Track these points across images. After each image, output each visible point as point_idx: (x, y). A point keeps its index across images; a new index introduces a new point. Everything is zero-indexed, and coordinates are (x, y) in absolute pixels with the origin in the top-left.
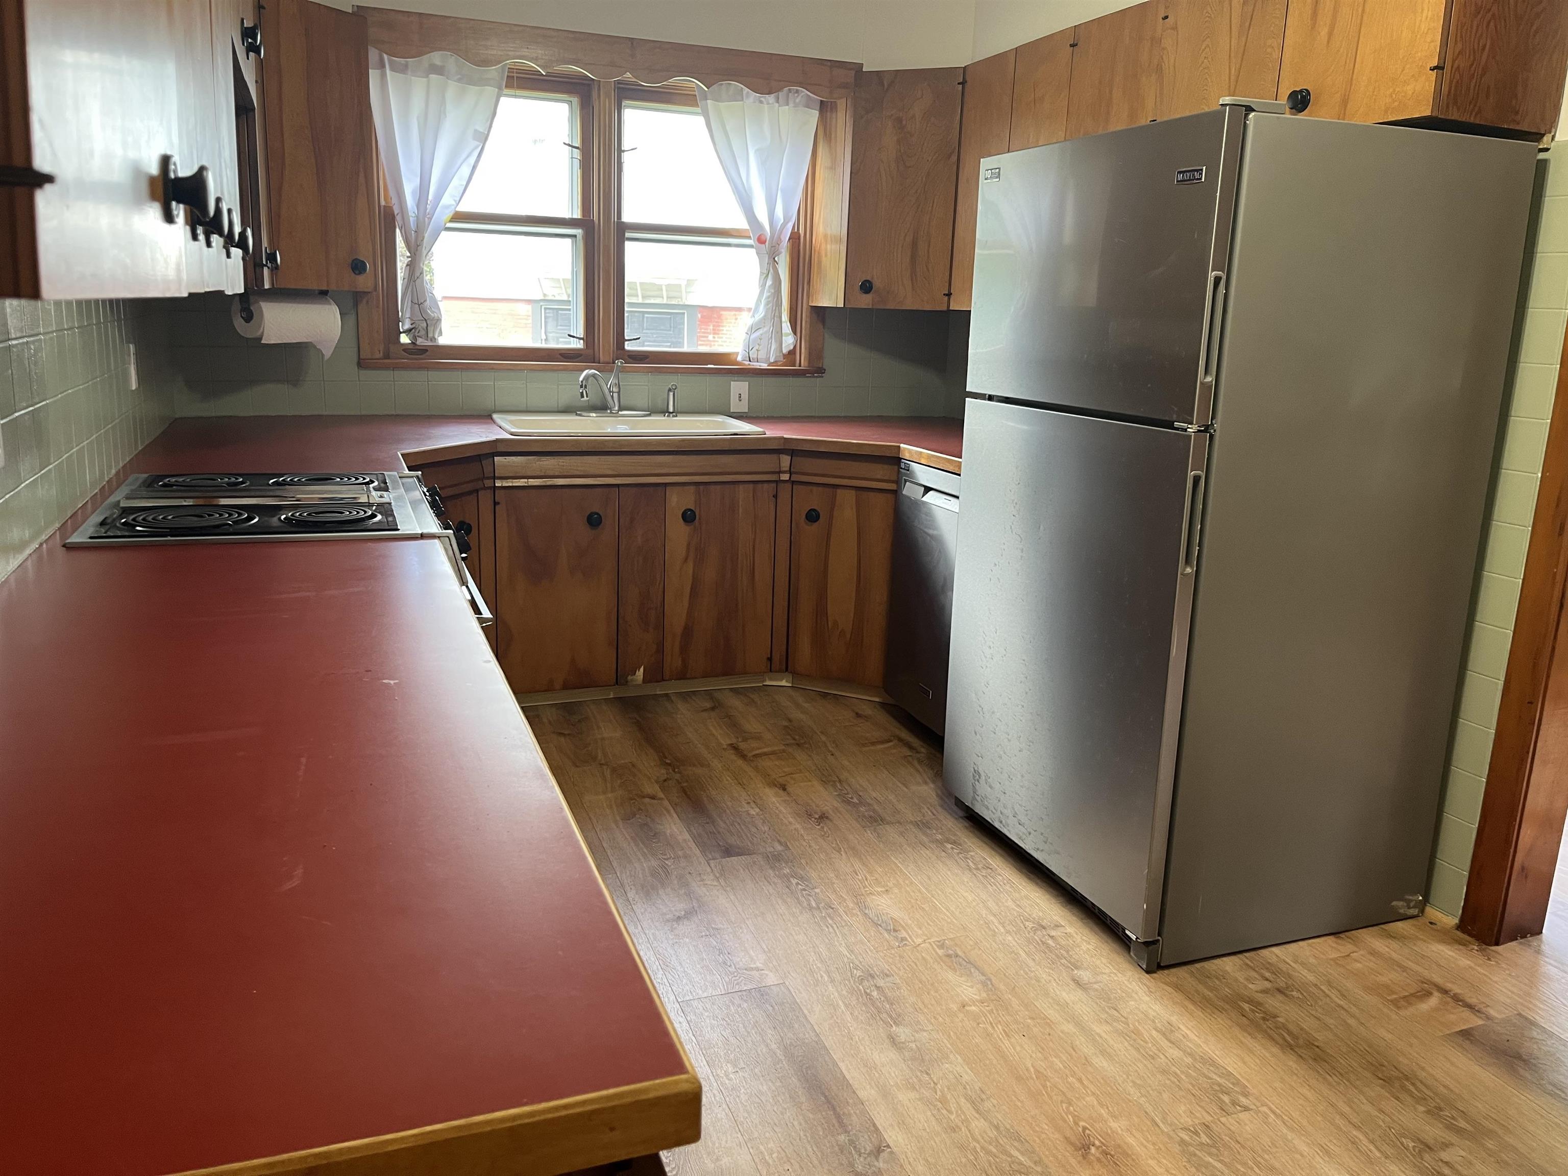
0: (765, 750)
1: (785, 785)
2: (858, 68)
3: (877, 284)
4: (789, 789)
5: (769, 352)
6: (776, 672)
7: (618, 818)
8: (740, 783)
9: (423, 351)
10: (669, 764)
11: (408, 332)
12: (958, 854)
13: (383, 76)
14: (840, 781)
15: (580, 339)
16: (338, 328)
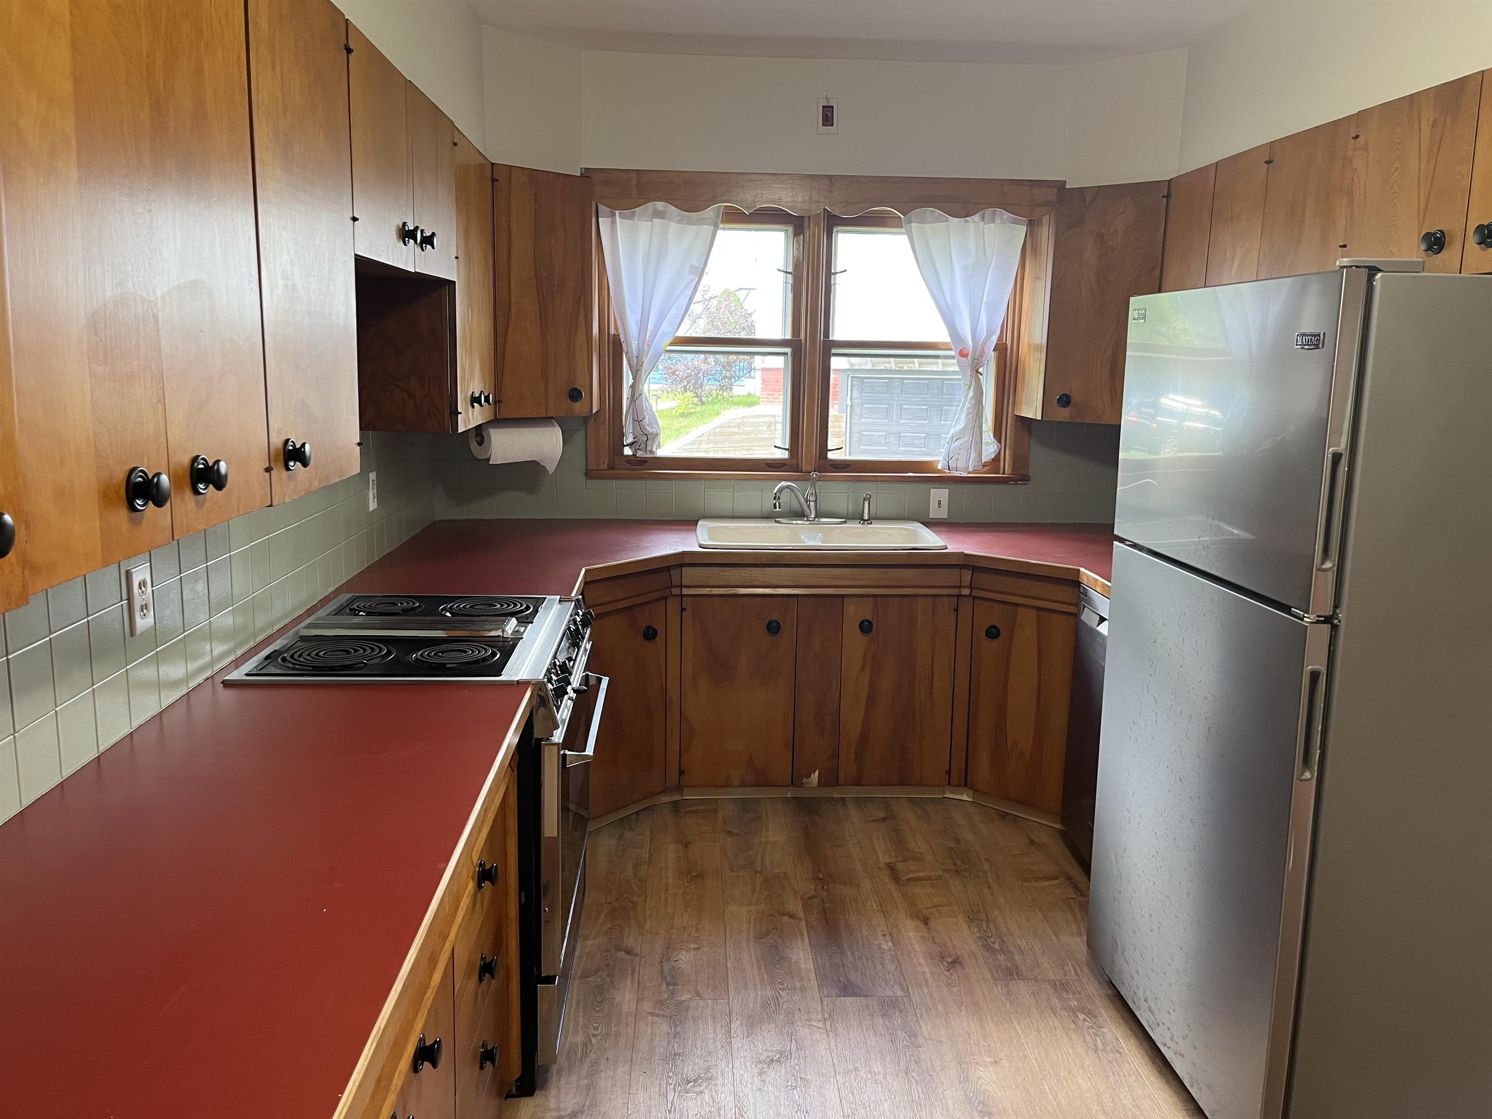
0: (921, 874)
1: (928, 918)
2: (1060, 186)
3: (1075, 398)
4: (931, 924)
5: (967, 462)
6: (955, 786)
7: (751, 935)
8: (883, 911)
9: (643, 462)
10: (820, 879)
11: (630, 445)
12: (1089, 1028)
13: (614, 222)
14: (988, 921)
15: (786, 449)
16: (560, 448)
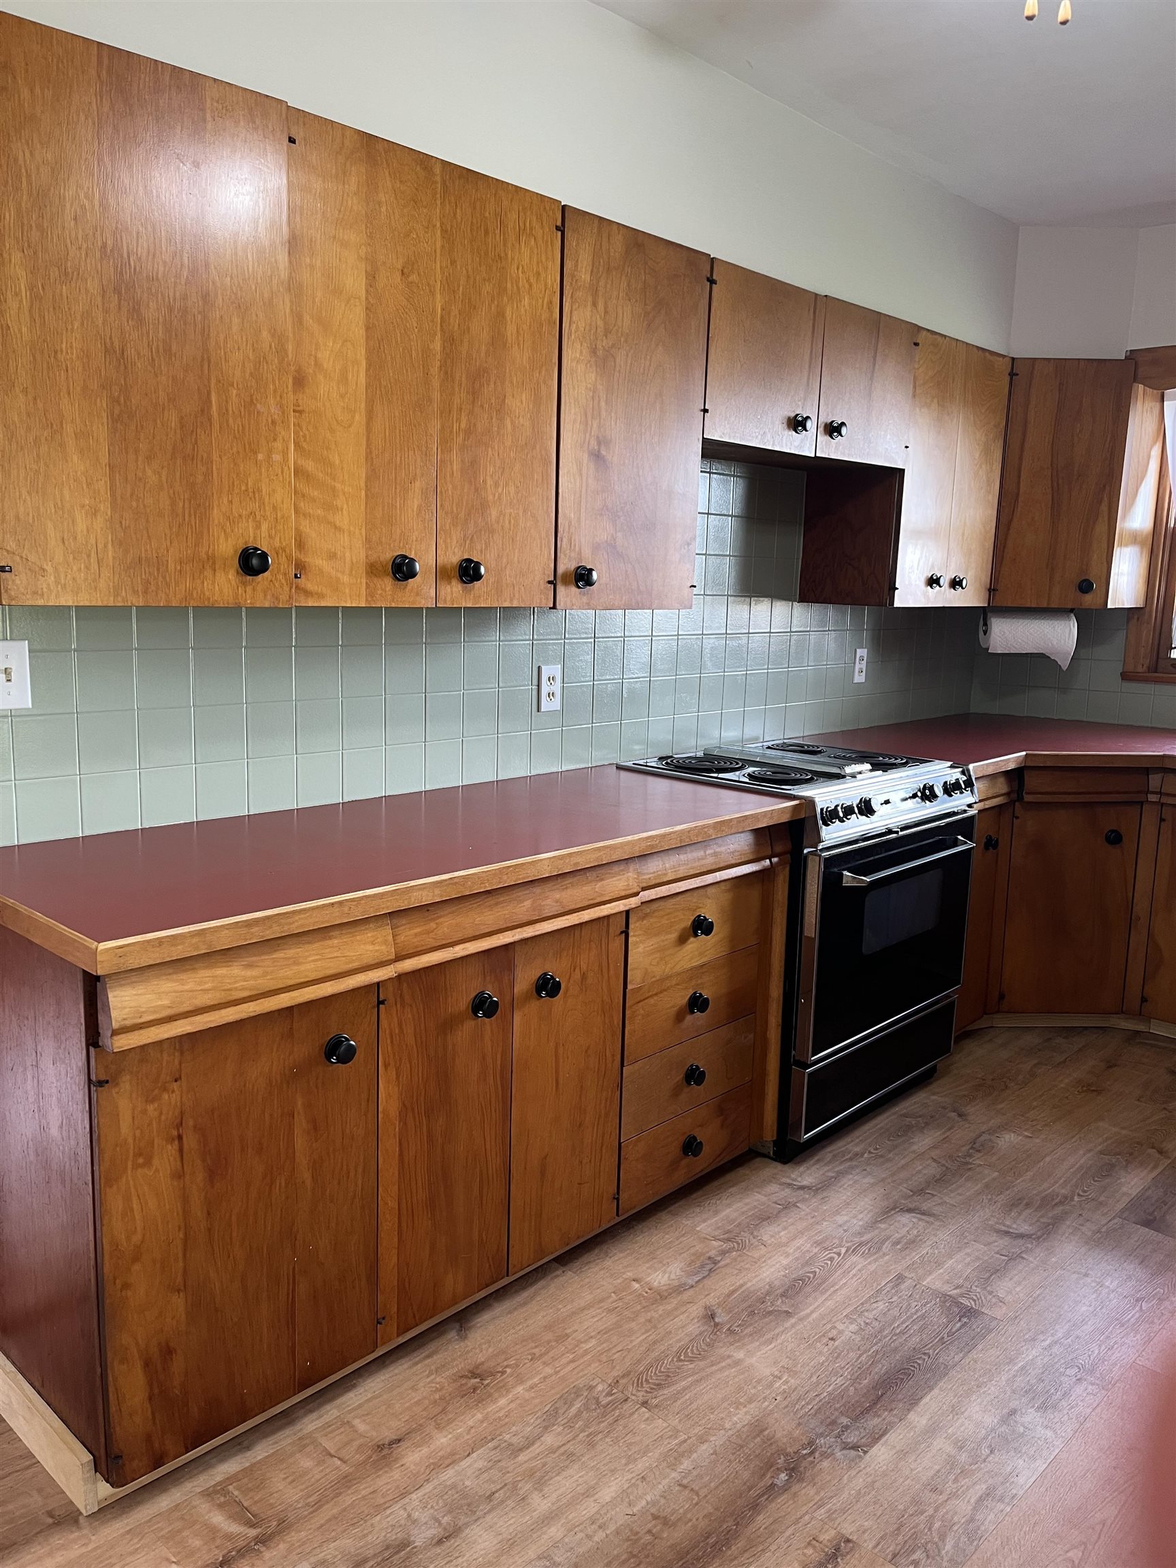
7: (1099, 1148)
16: (1073, 642)
